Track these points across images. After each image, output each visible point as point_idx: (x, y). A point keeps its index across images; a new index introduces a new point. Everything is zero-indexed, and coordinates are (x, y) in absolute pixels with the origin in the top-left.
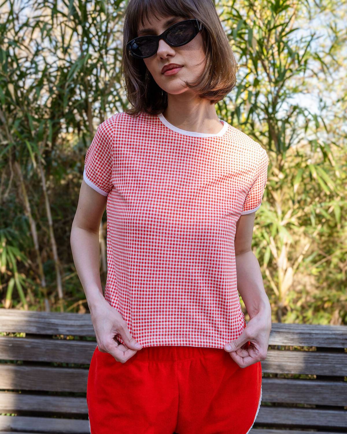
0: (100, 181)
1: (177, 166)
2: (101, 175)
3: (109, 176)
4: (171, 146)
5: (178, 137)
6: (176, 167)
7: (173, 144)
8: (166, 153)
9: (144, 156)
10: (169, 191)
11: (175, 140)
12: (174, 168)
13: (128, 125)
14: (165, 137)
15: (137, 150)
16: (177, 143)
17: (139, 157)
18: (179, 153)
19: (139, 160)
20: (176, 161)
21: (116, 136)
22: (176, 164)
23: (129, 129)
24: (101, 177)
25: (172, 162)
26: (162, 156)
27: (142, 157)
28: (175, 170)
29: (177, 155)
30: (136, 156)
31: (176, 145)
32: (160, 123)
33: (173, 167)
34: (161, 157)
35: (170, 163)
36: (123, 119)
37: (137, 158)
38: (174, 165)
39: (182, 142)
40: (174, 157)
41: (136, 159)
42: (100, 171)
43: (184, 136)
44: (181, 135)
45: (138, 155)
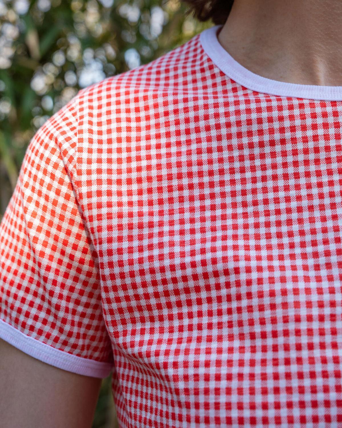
0: (75, 330)
1: (324, 219)
2: (71, 306)
3: (91, 295)
4: (284, 154)
5: (303, 117)
6: (318, 225)
7: (289, 147)
8: (270, 184)
9: (192, 210)
10: (315, 325)
11: (293, 129)
12: (313, 232)
13: (123, 115)
14: (255, 127)
15: (165, 196)
16: (305, 140)
17: (177, 217)
18: (319, 174)
19: (177, 227)
20: (316, 202)
21: (85, 155)
22: (317, 214)
23: (129, 129)
24: (74, 312)
25: (300, 210)
26: (260, 197)
27: (187, 215)
28: (320, 237)
29: (314, 180)
30: (166, 218)
31: (300, 146)
32: (229, 87)
33: (307, 227)
34: (255, 203)
35: (295, 216)
36: (104, 101)
37: (171, 223)
38: (312, 220)
39: (321, 132)
40: (304, 192)
41: (166, 228)
42: (65, 293)
43: (323, 104)
44: (312, 105)
45: (171, 212)
